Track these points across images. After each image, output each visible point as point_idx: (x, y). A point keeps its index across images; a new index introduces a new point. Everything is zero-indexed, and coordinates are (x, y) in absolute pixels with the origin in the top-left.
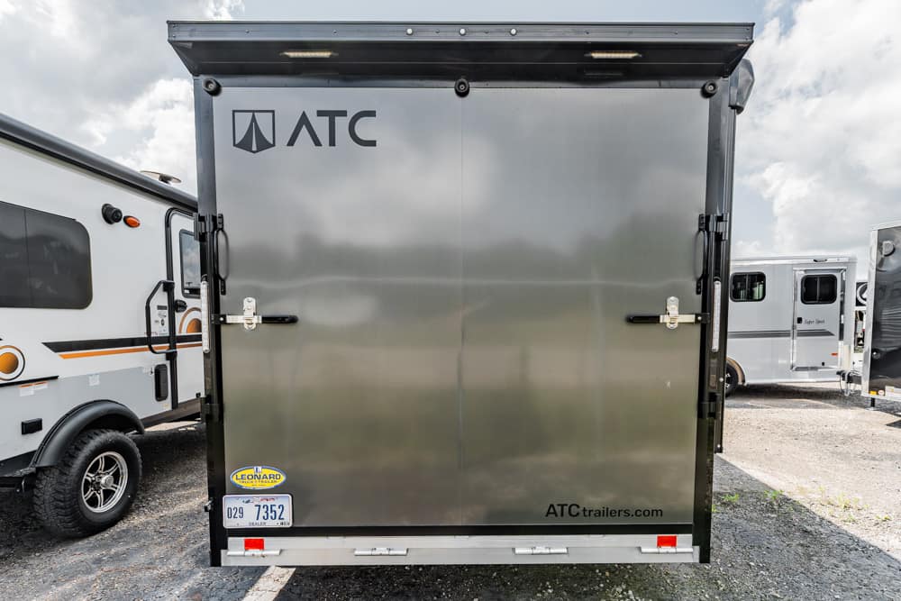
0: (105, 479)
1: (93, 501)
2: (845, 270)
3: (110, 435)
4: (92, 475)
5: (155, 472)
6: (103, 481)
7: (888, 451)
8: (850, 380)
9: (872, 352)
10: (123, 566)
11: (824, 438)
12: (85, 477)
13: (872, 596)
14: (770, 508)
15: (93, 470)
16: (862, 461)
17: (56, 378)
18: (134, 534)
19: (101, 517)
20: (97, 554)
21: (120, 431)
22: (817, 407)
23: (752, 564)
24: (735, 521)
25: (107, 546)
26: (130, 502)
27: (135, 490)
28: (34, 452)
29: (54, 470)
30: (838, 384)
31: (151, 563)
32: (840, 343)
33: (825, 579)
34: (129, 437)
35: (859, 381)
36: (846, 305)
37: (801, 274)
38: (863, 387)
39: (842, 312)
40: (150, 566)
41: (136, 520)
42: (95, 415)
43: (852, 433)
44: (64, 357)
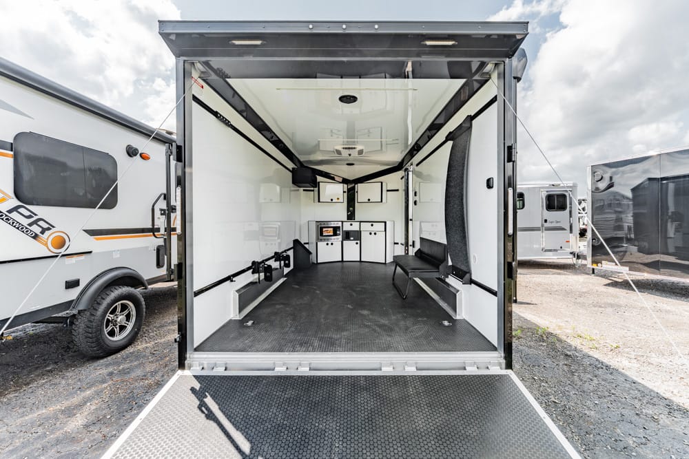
0: (121, 318)
1: (112, 333)
2: (571, 191)
3: (125, 290)
4: (112, 316)
5: (156, 314)
6: (119, 320)
7: (609, 302)
8: (578, 257)
9: (593, 240)
10: (126, 377)
11: (568, 293)
12: (107, 317)
13: (620, 402)
14: (541, 339)
15: (113, 312)
16: (594, 309)
17: (91, 252)
18: (137, 356)
19: (116, 343)
20: (110, 369)
21: (132, 287)
22: (559, 274)
23: (536, 378)
24: (520, 347)
25: (118, 364)
26: (137, 333)
27: (140, 326)
28: (73, 300)
29: (86, 312)
30: (571, 260)
31: (145, 376)
32: (571, 235)
33: (585, 389)
34: (138, 291)
35: (585, 258)
36: (573, 212)
37: (544, 194)
38: (588, 262)
39: (571, 216)
40: (144, 378)
41: (140, 346)
42: (116, 276)
43: (584, 290)
44: (97, 239)
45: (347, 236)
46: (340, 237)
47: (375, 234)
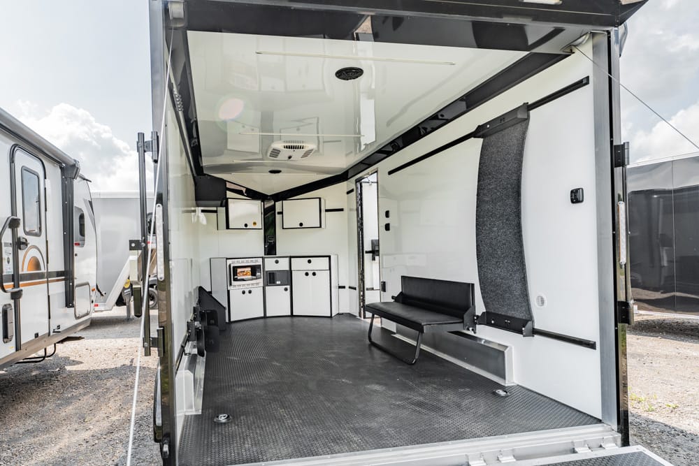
45: (271, 279)
46: (261, 281)
47: (314, 274)
